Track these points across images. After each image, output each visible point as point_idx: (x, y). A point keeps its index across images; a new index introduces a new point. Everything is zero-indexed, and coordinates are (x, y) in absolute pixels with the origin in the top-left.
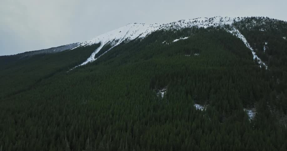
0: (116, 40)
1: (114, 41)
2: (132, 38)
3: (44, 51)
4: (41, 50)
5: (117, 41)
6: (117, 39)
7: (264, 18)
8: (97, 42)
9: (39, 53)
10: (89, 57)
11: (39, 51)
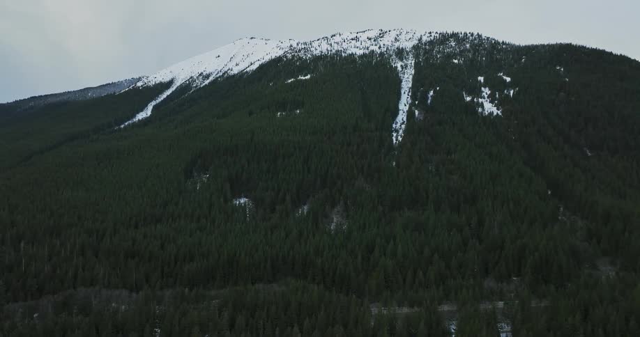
0: (204, 74)
1: (201, 77)
2: (236, 71)
3: (68, 96)
4: (64, 94)
5: (208, 76)
6: (208, 72)
7: (472, 35)
8: (167, 79)
9: (58, 99)
10: (142, 111)
11: (61, 94)
